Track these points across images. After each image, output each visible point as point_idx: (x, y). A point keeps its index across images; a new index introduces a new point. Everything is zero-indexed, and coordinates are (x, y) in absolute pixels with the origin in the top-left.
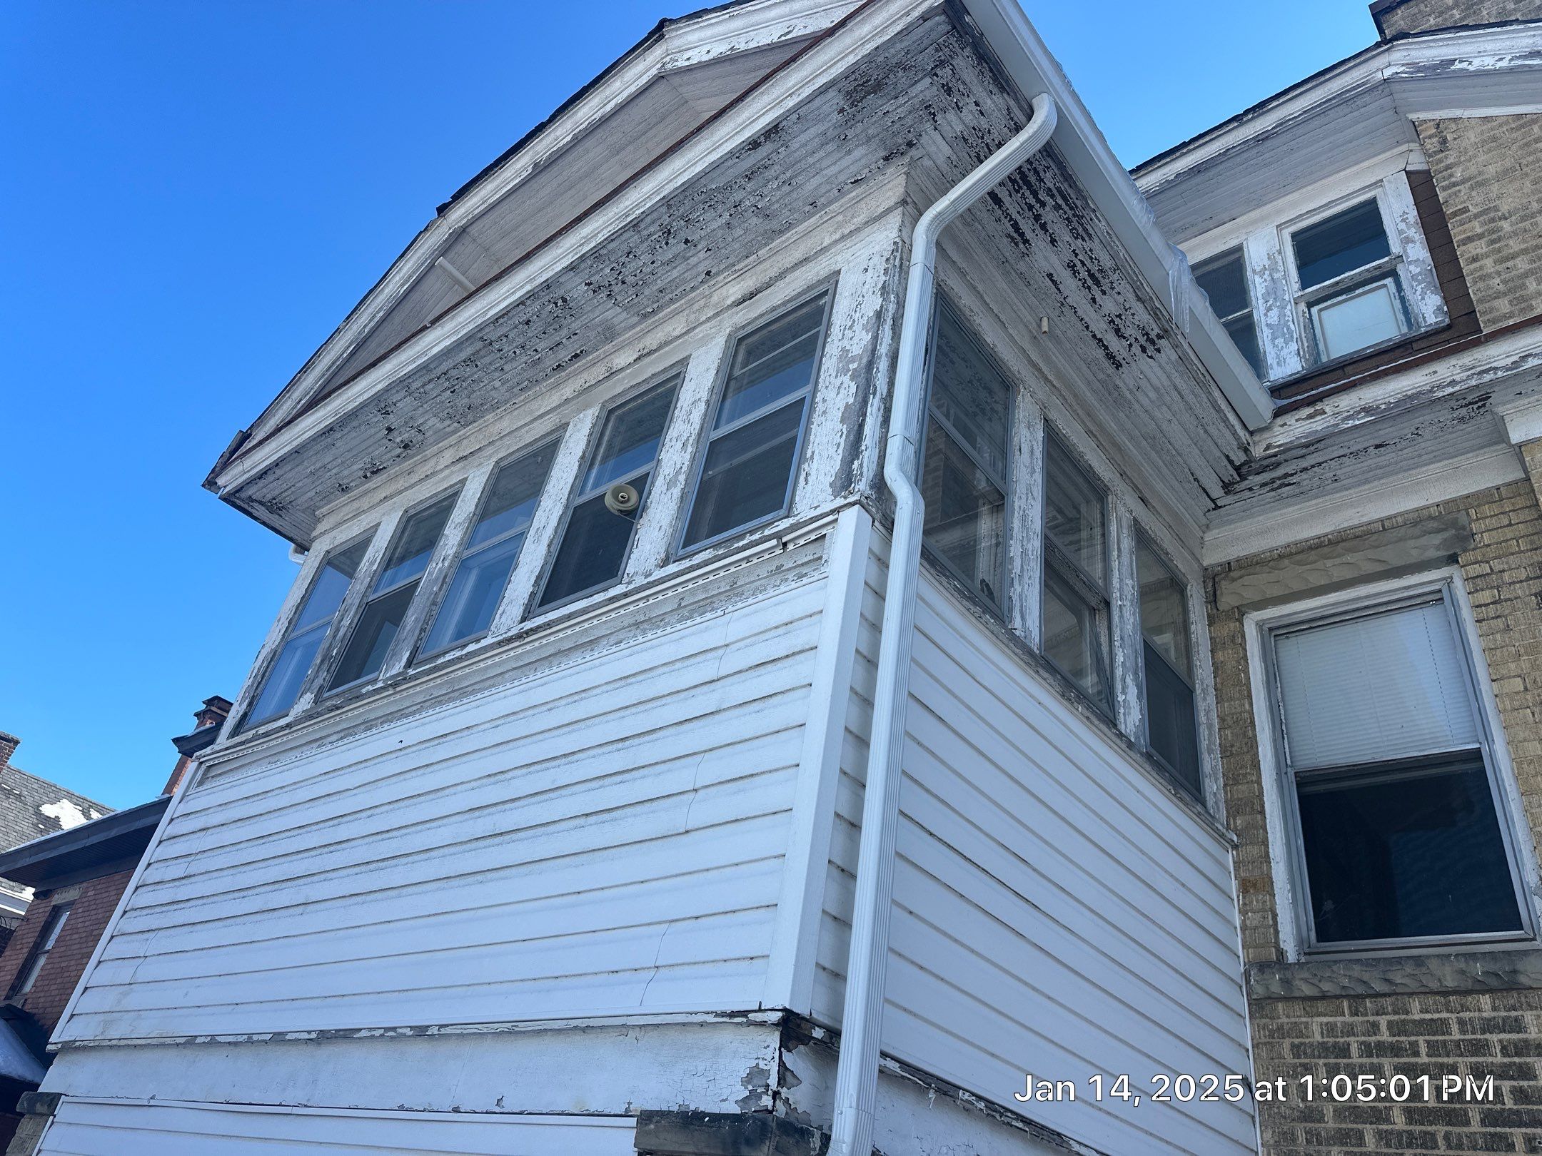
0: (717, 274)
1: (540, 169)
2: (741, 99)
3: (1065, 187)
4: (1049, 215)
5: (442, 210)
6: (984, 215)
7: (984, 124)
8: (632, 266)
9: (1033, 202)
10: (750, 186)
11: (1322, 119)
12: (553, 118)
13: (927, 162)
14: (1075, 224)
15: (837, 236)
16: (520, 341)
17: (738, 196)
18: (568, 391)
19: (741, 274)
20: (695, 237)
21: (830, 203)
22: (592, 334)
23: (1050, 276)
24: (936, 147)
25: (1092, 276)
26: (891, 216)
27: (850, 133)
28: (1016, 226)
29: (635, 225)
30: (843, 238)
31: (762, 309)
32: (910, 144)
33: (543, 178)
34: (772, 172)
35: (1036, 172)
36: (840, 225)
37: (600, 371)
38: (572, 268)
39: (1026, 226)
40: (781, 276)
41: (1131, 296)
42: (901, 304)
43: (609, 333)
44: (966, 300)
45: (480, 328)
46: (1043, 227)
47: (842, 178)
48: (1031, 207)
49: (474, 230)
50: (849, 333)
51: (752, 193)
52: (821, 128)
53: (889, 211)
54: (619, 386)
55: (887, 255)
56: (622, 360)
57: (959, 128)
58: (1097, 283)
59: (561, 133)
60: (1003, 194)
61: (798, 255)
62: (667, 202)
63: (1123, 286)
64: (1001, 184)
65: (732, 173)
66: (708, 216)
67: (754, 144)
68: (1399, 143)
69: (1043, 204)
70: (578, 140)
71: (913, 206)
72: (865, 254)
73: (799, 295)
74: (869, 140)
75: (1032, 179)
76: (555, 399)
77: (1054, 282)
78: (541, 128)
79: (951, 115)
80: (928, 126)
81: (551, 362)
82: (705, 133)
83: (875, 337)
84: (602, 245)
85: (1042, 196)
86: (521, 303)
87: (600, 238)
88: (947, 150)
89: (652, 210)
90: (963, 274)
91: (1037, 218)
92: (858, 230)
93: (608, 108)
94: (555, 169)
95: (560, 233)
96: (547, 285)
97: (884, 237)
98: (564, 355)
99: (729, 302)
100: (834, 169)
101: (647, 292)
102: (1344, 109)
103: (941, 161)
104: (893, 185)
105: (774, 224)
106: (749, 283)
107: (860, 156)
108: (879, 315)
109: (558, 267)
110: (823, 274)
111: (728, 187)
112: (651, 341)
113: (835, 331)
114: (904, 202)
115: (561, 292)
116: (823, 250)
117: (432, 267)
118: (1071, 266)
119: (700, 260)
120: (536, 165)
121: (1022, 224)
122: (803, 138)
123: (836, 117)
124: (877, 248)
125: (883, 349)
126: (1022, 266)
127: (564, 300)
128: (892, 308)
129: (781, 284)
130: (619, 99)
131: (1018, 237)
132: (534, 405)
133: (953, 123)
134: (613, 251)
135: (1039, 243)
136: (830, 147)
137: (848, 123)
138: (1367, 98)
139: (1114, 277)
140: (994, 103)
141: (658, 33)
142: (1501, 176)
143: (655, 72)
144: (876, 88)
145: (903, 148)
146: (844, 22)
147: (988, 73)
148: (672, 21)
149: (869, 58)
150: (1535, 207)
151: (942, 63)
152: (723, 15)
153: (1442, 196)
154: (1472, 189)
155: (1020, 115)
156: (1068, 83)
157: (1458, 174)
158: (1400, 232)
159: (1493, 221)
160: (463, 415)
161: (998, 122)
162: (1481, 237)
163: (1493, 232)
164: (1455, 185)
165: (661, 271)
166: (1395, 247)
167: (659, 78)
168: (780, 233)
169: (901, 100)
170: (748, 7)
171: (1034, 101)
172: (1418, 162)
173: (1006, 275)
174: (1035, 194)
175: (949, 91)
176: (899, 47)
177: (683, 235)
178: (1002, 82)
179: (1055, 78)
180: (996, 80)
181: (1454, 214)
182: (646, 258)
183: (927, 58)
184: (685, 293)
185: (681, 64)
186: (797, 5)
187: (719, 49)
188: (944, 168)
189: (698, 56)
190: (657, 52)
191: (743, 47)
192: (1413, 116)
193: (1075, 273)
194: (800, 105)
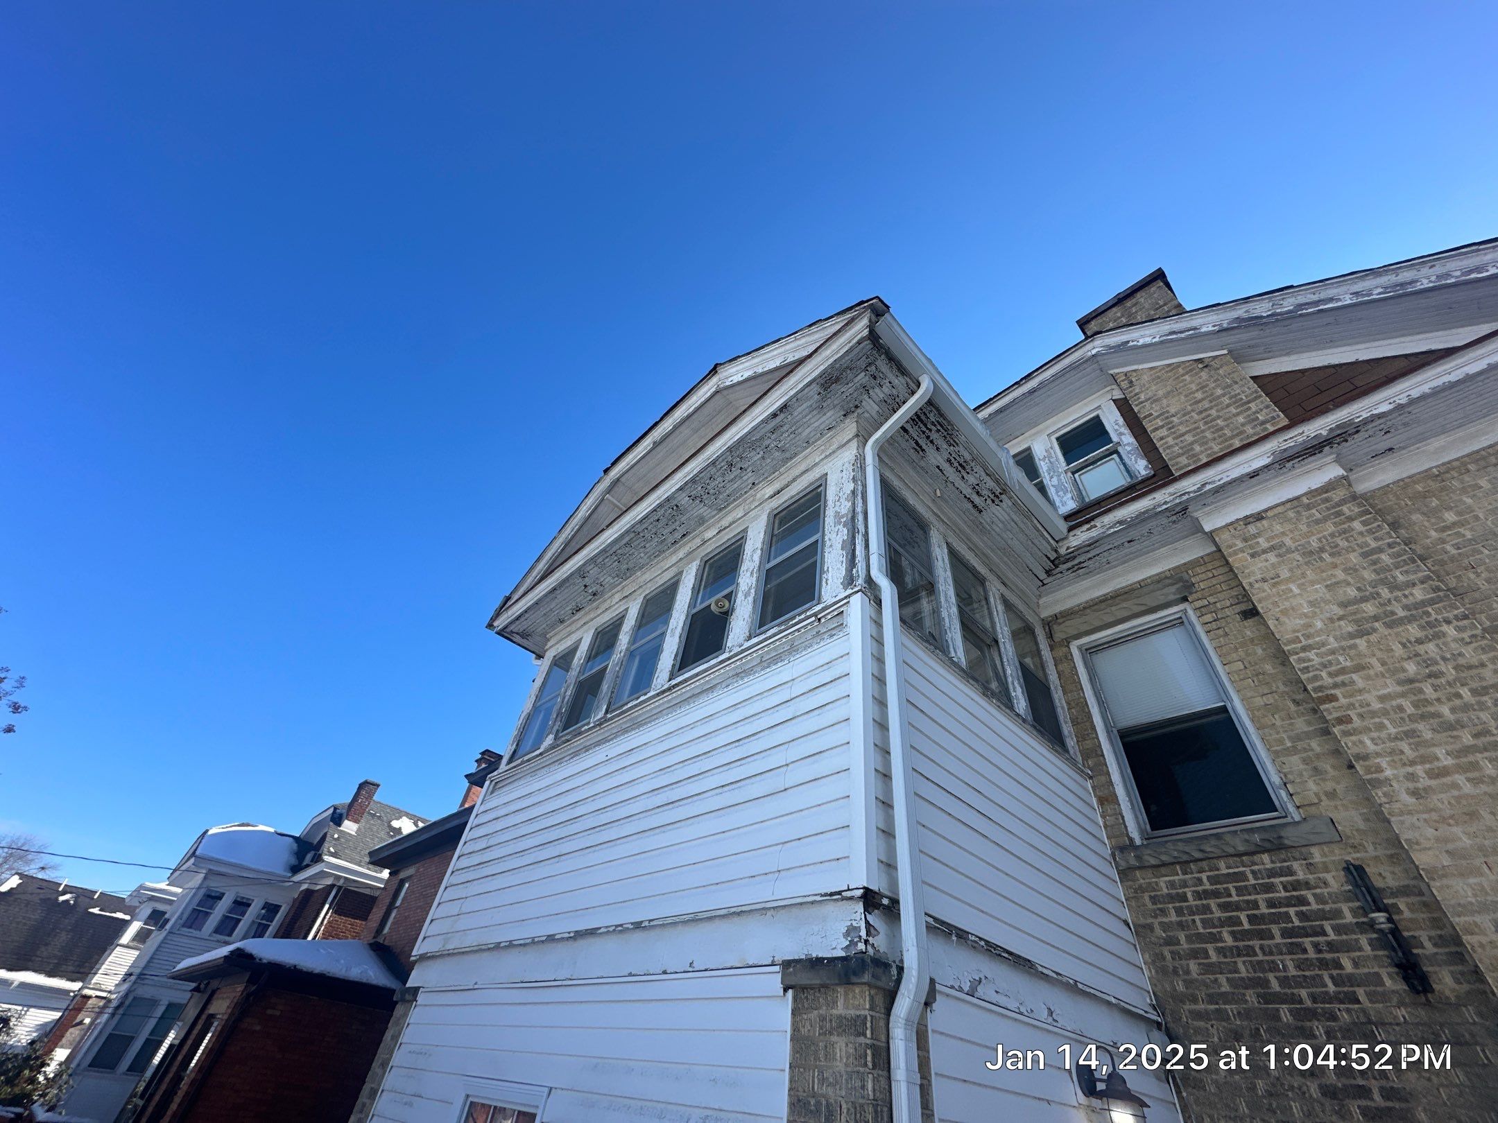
0: (758, 484)
1: (656, 444)
2: (765, 394)
3: (941, 420)
4: (934, 436)
5: (606, 471)
6: (900, 439)
7: (894, 392)
8: (713, 484)
9: (924, 429)
10: (773, 437)
11: (1063, 379)
12: (662, 419)
13: (866, 415)
14: (948, 438)
15: (823, 456)
16: (654, 530)
17: (767, 442)
18: (681, 554)
19: (772, 482)
20: (746, 466)
21: (816, 441)
22: (692, 523)
23: (938, 467)
24: (871, 407)
25: (960, 465)
26: (851, 444)
27: (825, 405)
28: (917, 443)
29: (713, 463)
30: (826, 457)
31: (786, 498)
32: (857, 407)
33: (659, 449)
34: (785, 428)
35: (925, 414)
36: (823, 451)
37: (698, 541)
38: (681, 489)
39: (922, 442)
40: (794, 480)
41: (983, 474)
42: (864, 486)
43: (702, 521)
44: (896, 483)
45: (633, 526)
46: (932, 442)
47: (822, 427)
48: (924, 432)
49: (623, 480)
50: (838, 504)
51: (775, 440)
52: (809, 403)
53: (850, 441)
54: (709, 548)
55: (853, 462)
56: (709, 534)
57: (882, 396)
58: (964, 468)
59: (667, 425)
60: (908, 427)
61: (802, 467)
62: (730, 449)
63: (978, 469)
64: (907, 422)
65: (764, 431)
66: (752, 454)
67: (774, 415)
68: (1106, 387)
69: (930, 430)
70: (676, 428)
71: (862, 437)
72: (840, 463)
73: (806, 488)
74: (835, 407)
75: (923, 417)
76: (674, 559)
77: (941, 470)
78: (656, 424)
79: (877, 390)
80: (866, 397)
81: (671, 540)
82: (747, 413)
83: (854, 504)
84: (696, 475)
85: (929, 426)
86: (654, 510)
87: (695, 472)
88: (876, 408)
89: (722, 454)
90: (892, 470)
91: (928, 437)
92: (834, 452)
93: (691, 410)
94: (664, 444)
95: (673, 472)
96: (668, 499)
97: (850, 453)
98: (678, 535)
99: (767, 496)
100: (816, 424)
101: (721, 497)
102: (1072, 373)
103: (874, 414)
104: (850, 428)
105: (787, 455)
106: (777, 486)
107: (830, 416)
108: (853, 492)
109: (673, 490)
110: (818, 476)
111: (762, 438)
112: (725, 523)
113: (830, 503)
114: (857, 436)
115: (675, 502)
116: (816, 465)
117: (603, 500)
118: (949, 461)
119: (749, 477)
120: (654, 443)
121: (920, 441)
122: (800, 409)
123: (816, 397)
124: (846, 460)
125: (859, 509)
126: (922, 464)
127: (677, 506)
128: (860, 488)
129: (795, 484)
130: (696, 405)
131: (919, 448)
132: (662, 564)
133: (878, 394)
134: (702, 478)
135: (930, 450)
136: (815, 412)
137: (824, 399)
138: (1085, 365)
139: (973, 464)
140: (899, 381)
141: (714, 370)
142: (1167, 395)
143: (714, 389)
144: (837, 380)
145: (853, 409)
146: (816, 351)
147: (894, 367)
148: (721, 364)
149: (832, 366)
150: (1189, 408)
151: (870, 364)
152: (749, 357)
153: (1136, 409)
154: (1152, 403)
155: (913, 386)
156: (936, 369)
157: (1142, 397)
158: (1116, 430)
159: (1167, 418)
160: (625, 574)
161: (903, 391)
162: (1162, 427)
163: (1169, 423)
164: (1142, 403)
165: (728, 485)
166: (1115, 438)
167: (716, 392)
168: (791, 458)
169: (850, 385)
170: (762, 351)
171: (920, 379)
172: (1118, 395)
173: (914, 468)
174: (925, 425)
175: (875, 378)
176: (847, 358)
177: (739, 466)
178: (902, 370)
179: (929, 367)
180: (899, 369)
181: (1145, 417)
182: (720, 479)
183: (862, 363)
184: (742, 495)
185: (728, 384)
186: (788, 347)
187: (747, 374)
188: (876, 417)
189: (736, 379)
190: (715, 380)
191: (761, 371)
192: (1111, 372)
193: (951, 464)
194: (797, 393)
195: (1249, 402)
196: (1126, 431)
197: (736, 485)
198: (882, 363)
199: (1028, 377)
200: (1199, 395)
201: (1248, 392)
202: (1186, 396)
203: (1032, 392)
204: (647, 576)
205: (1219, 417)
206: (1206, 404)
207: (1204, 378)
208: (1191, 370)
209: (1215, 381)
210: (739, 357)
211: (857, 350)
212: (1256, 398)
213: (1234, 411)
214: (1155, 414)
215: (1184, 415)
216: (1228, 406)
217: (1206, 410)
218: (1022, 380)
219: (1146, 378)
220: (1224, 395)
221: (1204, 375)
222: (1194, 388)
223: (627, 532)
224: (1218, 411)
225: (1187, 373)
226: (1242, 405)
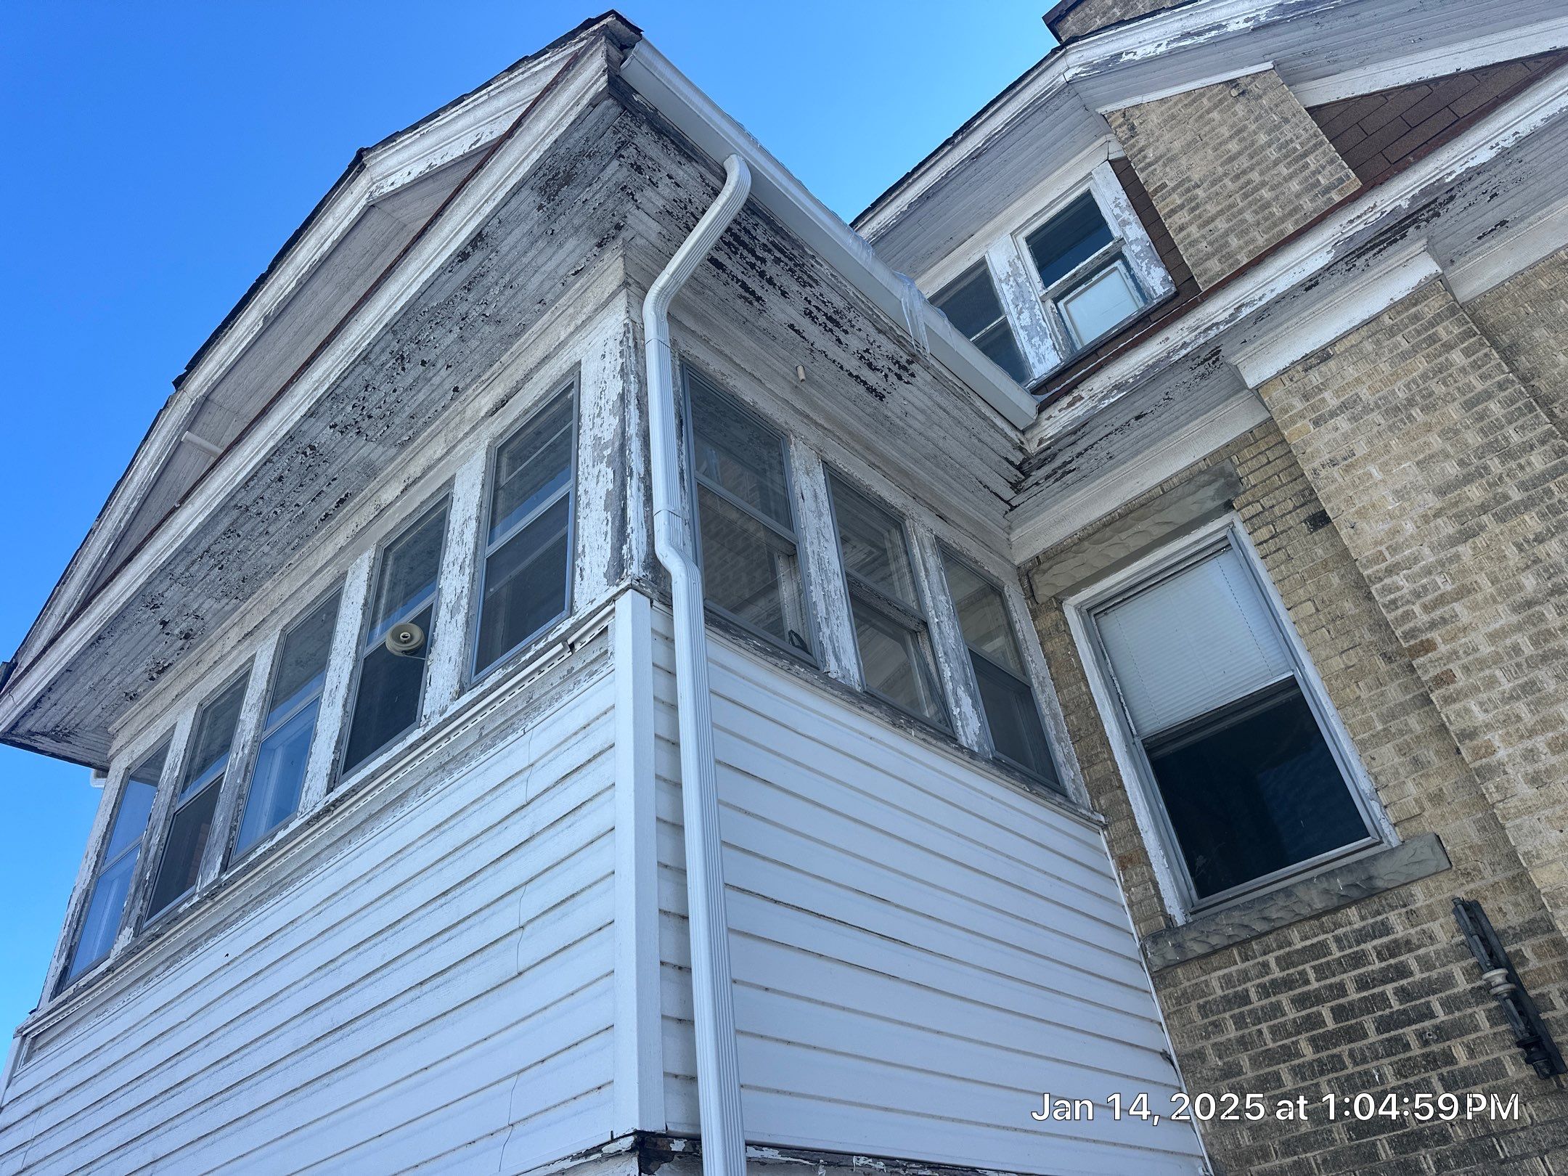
0: (465, 388)
1: (271, 321)
2: (439, 214)
3: (778, 240)
4: (772, 270)
5: (179, 383)
6: (710, 281)
7: (682, 194)
8: (375, 398)
9: (753, 260)
10: (471, 297)
11: (1024, 129)
12: (272, 268)
13: (639, 241)
14: (798, 273)
15: (571, 328)
16: (278, 499)
17: (463, 308)
18: (341, 539)
19: (489, 384)
20: (432, 357)
21: (558, 297)
22: (352, 475)
23: (792, 326)
24: (644, 226)
25: (830, 319)
26: (616, 300)
27: (556, 227)
28: (744, 286)
29: (365, 358)
30: (578, 329)
31: (515, 414)
32: (618, 227)
33: (278, 328)
34: (490, 279)
35: (747, 232)
36: (572, 317)
37: (369, 511)
38: (311, 414)
39: (754, 284)
40: (527, 377)
41: (872, 331)
42: (643, 383)
43: (370, 471)
44: (714, 366)
45: (232, 496)
46: (770, 281)
47: (562, 271)
48: (753, 266)
49: (217, 396)
50: (598, 421)
51: (477, 302)
52: (525, 227)
53: (613, 295)
54: (390, 522)
55: (620, 337)
56: (388, 495)
57: (660, 203)
58: (838, 325)
59: (285, 280)
60: (721, 257)
61: (539, 353)
62: (391, 328)
63: (861, 323)
64: (717, 248)
65: (449, 288)
66: (437, 334)
67: (463, 256)
68: (1097, 137)
69: (763, 261)
70: (302, 285)
71: (636, 285)
72: (599, 341)
73: (548, 392)
74: (577, 230)
75: (746, 238)
76: (329, 550)
77: (796, 331)
78: (262, 280)
79: (649, 192)
80: (630, 206)
81: (317, 513)
82: (412, 254)
83: (623, 421)
84: (336, 385)
85: (760, 253)
86: (267, 461)
87: (332, 379)
88: (655, 227)
89: (378, 339)
90: (706, 341)
91: (762, 274)
92: (590, 319)
93: (326, 247)
94: (286, 319)
95: (291, 382)
96: (290, 437)
97: (614, 322)
98: (328, 503)
99: (482, 414)
100: (551, 265)
101: (397, 421)
102: (1039, 116)
103: (653, 237)
104: (612, 269)
105: (508, 329)
106: (498, 391)
107: (573, 249)
108: (622, 397)
109: (297, 417)
110: (566, 367)
111: (450, 301)
112: (415, 469)
113: (586, 422)
114: (625, 284)
115: (306, 441)
116: (562, 345)
117: (179, 444)
118: (808, 314)
119: (443, 378)
120: (266, 318)
121: (749, 282)
122: (511, 240)
123: (536, 214)
124: (610, 332)
125: (632, 430)
126: (762, 323)
127: (313, 448)
128: (634, 388)
129: (529, 385)
130: (335, 236)
131: (751, 296)
132: (310, 562)
133: (655, 199)
134: (349, 388)
135: (771, 298)
136: (541, 244)
137: (551, 217)
138: (1057, 102)
139: (851, 315)
140: (686, 173)
141: (358, 163)
142: (1189, 147)
143: (363, 202)
144: (568, 179)
145: (613, 232)
146: (518, 124)
147: (671, 146)
148: (369, 150)
149: (552, 151)
150: (1220, 170)
151: (623, 145)
152: (415, 135)
153: (1141, 177)
154: (1165, 165)
155: (714, 181)
156: (754, 142)
157: (1151, 155)
158: (1117, 217)
159: (1188, 190)
160: (240, 589)
161: (695, 190)
162: (1182, 207)
163: (1191, 200)
164: (1150, 165)
165: (405, 398)
166: (1116, 233)
167: (370, 208)
168: (517, 336)
169: (596, 187)
170: (436, 123)
171: (726, 165)
172: (1116, 152)
173: (750, 333)
174: (753, 252)
175: (639, 170)
176: (576, 135)
177: (417, 358)
178: (685, 149)
179: (742, 141)
180: (680, 150)
181: (1156, 191)
182: (386, 388)
183: (608, 142)
184: (437, 414)
185: (387, 189)
186: (480, 113)
187: (419, 168)
188: (658, 243)
189: (401, 179)
190: (363, 182)
191: (439, 162)
192: (1101, 110)
193: (814, 319)
194: (497, 210)
195: (1305, 155)
196: (1131, 216)
197: (421, 397)
198: (645, 140)
199: (966, 129)
200: (1233, 147)
201: (1305, 136)
202: (1215, 149)
203: (976, 156)
204: (286, 589)
205: (1263, 184)
206: (1244, 162)
207: (1241, 114)
208: (1221, 102)
209: (1256, 120)
210: (398, 134)
211: (593, 118)
212: (1316, 147)
213: (1285, 172)
214: (1171, 184)
215: (1213, 184)
216: (1276, 163)
217: (1244, 172)
218: (956, 134)
219: (1154, 119)
220: (1269, 144)
221: (1240, 109)
222: (1227, 134)
223: (223, 508)
224: (1262, 174)
225: (1216, 106)
226: (1296, 160)
